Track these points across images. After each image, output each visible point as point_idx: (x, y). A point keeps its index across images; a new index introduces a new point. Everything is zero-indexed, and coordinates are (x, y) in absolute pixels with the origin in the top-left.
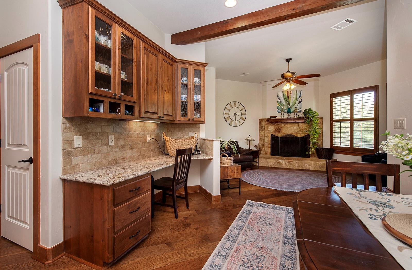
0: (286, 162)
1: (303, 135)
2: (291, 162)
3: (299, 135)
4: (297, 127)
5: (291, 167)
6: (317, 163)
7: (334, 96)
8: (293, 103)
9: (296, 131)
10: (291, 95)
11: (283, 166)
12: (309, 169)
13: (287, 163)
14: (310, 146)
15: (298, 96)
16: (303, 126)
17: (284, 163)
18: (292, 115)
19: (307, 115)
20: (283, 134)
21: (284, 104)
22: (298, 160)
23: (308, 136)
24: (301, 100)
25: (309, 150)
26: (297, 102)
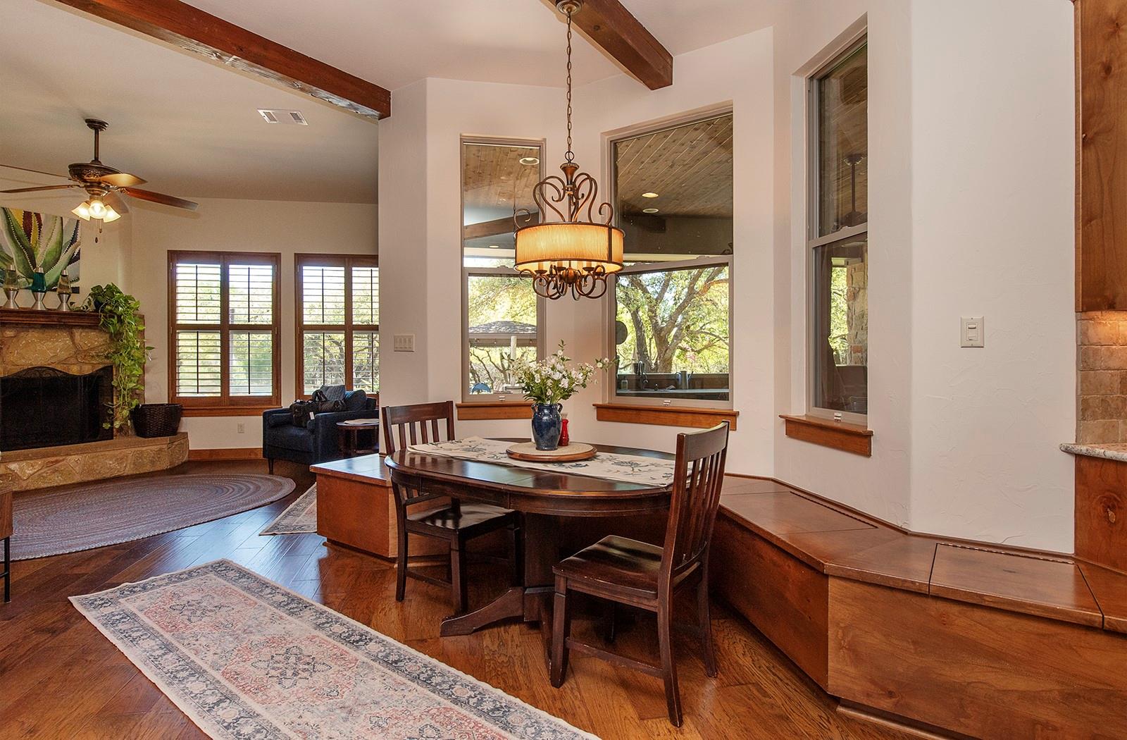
0: (37, 467)
1: (87, 370)
2: (57, 462)
3: (74, 370)
4: (69, 342)
5: (58, 480)
6: (142, 452)
7: (175, 256)
8: (50, 258)
9: (63, 355)
10: (40, 227)
11: (24, 484)
12: (120, 474)
13: (42, 471)
14: (112, 402)
15: (67, 238)
16: (91, 340)
17: (29, 472)
18: (50, 301)
19: (106, 304)
20: (9, 367)
21: (13, 256)
22: (83, 452)
23: (108, 371)
24: (79, 253)
25: (113, 414)
26: (64, 257)
